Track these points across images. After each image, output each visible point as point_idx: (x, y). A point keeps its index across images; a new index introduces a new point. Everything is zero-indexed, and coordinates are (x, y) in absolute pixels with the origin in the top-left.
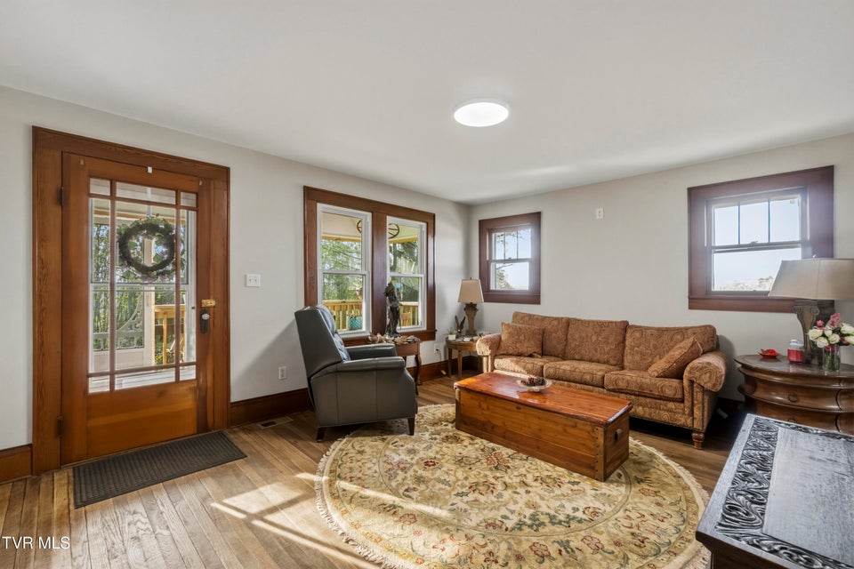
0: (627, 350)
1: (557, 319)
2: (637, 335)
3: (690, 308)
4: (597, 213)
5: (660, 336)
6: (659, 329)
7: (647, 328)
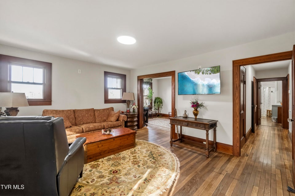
0: (96, 117)
1: (69, 110)
2: (99, 112)
3: (105, 103)
4: (79, 71)
5: (104, 111)
6: (103, 110)
7: (100, 110)
